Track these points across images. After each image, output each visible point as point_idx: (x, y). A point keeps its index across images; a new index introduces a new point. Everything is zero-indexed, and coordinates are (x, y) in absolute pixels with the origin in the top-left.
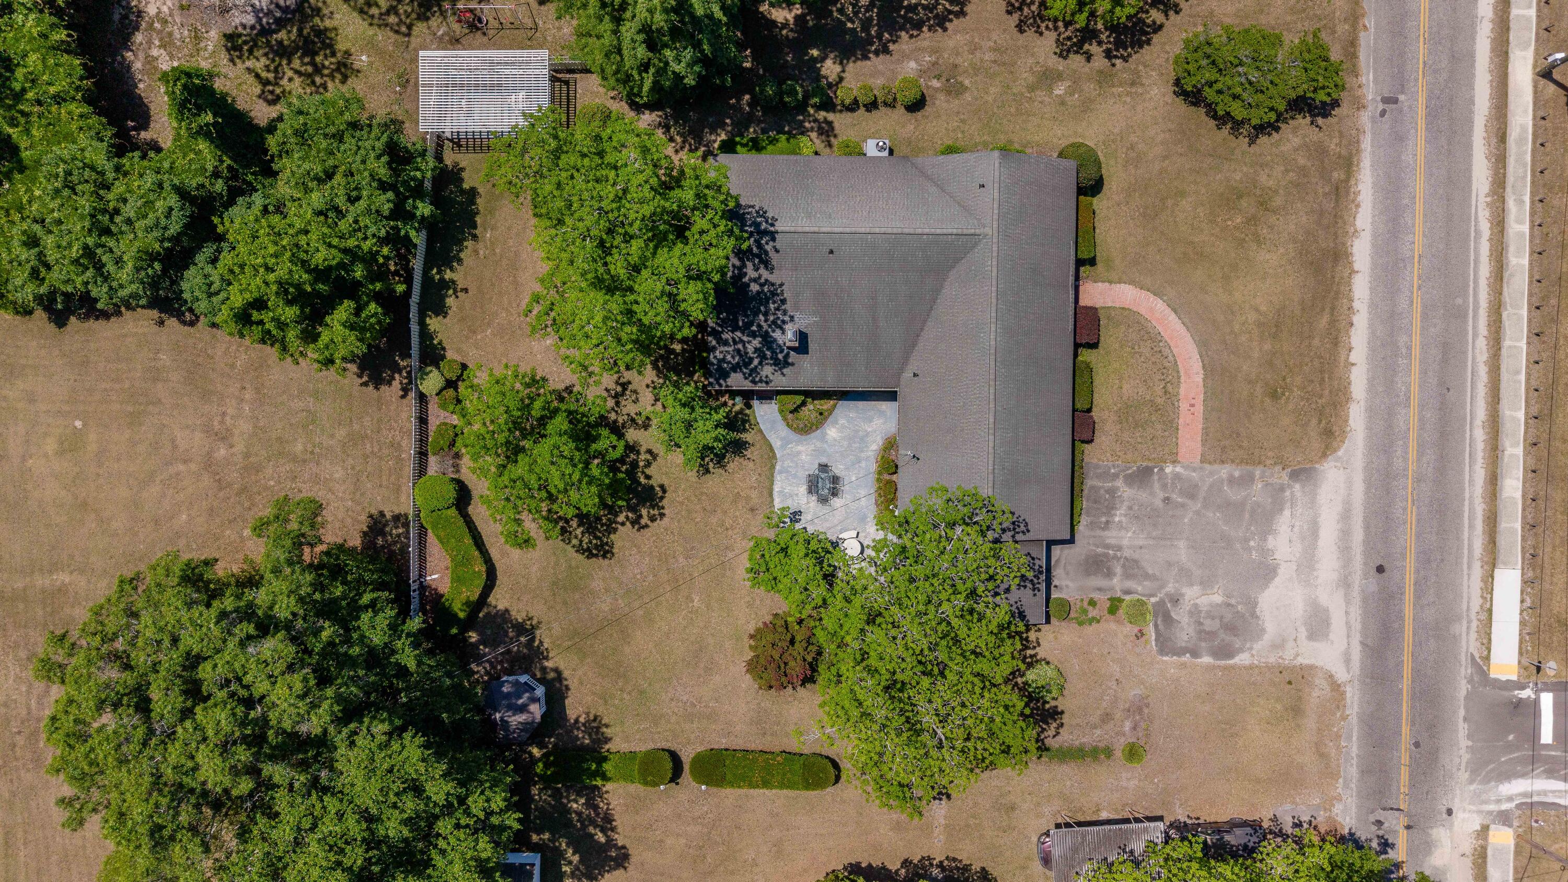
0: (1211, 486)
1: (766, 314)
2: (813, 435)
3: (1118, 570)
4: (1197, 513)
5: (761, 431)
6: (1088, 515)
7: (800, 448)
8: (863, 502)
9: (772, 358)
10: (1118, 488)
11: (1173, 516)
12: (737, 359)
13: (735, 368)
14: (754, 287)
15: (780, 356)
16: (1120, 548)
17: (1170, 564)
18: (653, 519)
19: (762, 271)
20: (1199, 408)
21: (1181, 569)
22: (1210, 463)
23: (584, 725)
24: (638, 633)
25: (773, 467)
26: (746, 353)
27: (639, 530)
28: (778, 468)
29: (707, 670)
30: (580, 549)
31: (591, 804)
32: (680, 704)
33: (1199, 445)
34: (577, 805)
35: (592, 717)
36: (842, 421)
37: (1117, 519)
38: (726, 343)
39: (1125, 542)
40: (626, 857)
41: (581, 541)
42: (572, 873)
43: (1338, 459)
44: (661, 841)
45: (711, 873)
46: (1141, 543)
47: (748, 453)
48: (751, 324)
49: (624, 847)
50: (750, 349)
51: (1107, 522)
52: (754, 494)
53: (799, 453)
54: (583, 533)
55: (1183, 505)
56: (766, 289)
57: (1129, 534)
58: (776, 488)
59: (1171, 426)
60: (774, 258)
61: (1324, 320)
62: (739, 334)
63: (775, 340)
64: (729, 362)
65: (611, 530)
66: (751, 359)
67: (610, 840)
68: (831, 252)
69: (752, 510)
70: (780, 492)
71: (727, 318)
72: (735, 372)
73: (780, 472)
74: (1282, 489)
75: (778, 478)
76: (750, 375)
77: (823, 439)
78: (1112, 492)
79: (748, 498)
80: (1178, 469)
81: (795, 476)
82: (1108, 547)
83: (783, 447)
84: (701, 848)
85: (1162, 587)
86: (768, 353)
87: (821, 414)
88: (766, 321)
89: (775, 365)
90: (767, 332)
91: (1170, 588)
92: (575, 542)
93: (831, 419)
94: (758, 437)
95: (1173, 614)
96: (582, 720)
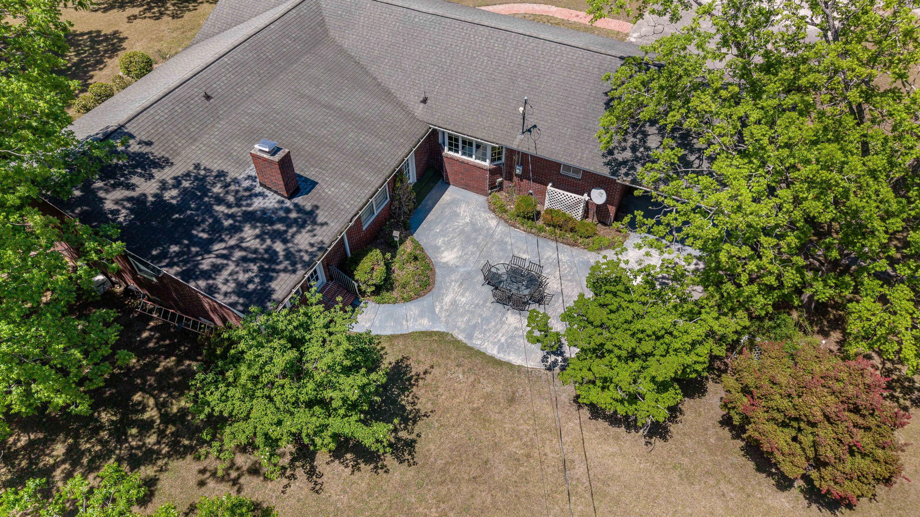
2: (438, 278)
5: (392, 338)
7: (448, 299)
8: (563, 258)
9: (289, 226)
12: (255, 268)
13: (265, 277)
14: (171, 195)
15: (293, 215)
19: (158, 174)
25: (457, 343)
26: (256, 251)
28: (461, 337)
36: (440, 242)
38: (217, 269)
47: (416, 369)
48: (217, 224)
50: (254, 244)
52: (487, 386)
53: (454, 303)
56: (186, 184)
58: (493, 351)
62: (217, 247)
64: (250, 281)
66: (270, 251)
68: (208, 97)
69: (512, 400)
70: (501, 349)
71: (181, 248)
72: (271, 279)
73: (470, 336)
75: (477, 343)
76: (294, 264)
77: (449, 269)
79: (488, 397)
81: (486, 320)
83: (434, 317)
86: (278, 226)
87: (416, 258)
88: (229, 206)
89: (303, 226)
90: (245, 213)
93: (429, 252)
94: (400, 344)
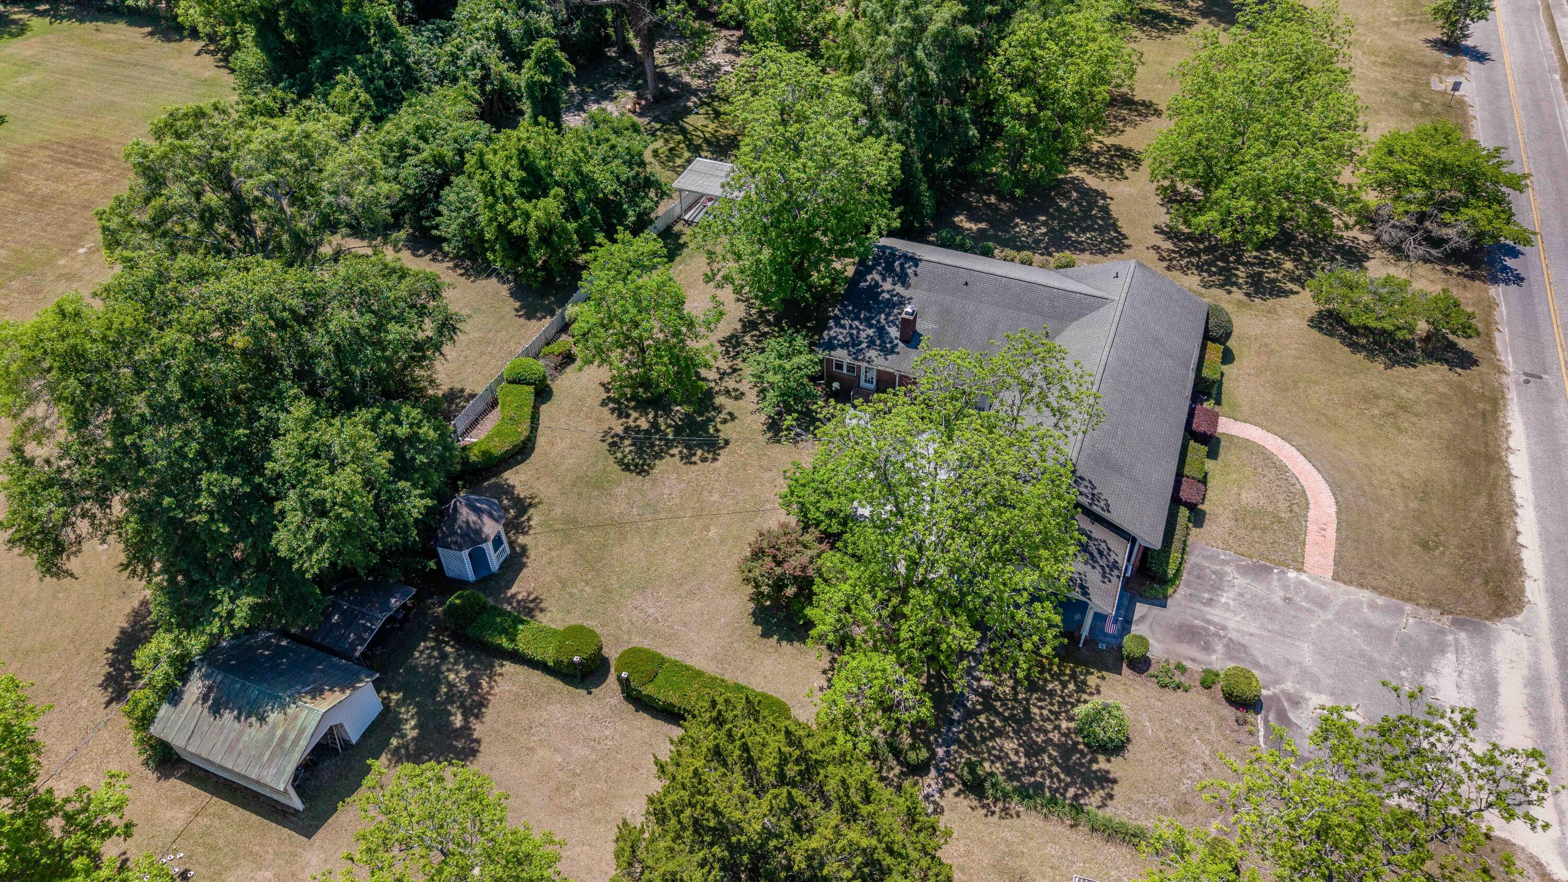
0: (1346, 604)
1: (888, 315)
3: (1220, 648)
4: (1329, 623)
6: (1188, 585)
9: (879, 345)
10: (1227, 573)
11: (1295, 617)
12: (848, 339)
13: (844, 346)
14: (886, 296)
15: (888, 345)
16: (1224, 628)
17: (1288, 662)
18: (704, 460)
19: (898, 286)
20: (1332, 534)
21: (1304, 672)
22: (1345, 583)
23: (518, 602)
24: (636, 540)
26: (858, 338)
27: (686, 464)
29: (691, 594)
30: (620, 462)
31: (474, 682)
32: (642, 615)
33: (1331, 563)
34: (457, 676)
35: (531, 598)
37: (1223, 600)
38: (843, 327)
39: (1231, 624)
40: (474, 753)
41: (625, 456)
42: (397, 749)
43: (1516, 624)
44: (532, 749)
45: (570, 811)
46: (1252, 631)
48: (873, 318)
49: (478, 741)
51: (1211, 599)
54: (630, 452)
55: (1309, 611)
56: (895, 298)
57: (1238, 618)
59: (1298, 538)
60: (913, 280)
61: (1482, 501)
62: (857, 323)
63: (888, 333)
64: (840, 341)
65: (658, 456)
66: (861, 342)
67: (466, 729)
68: (966, 284)
71: (852, 311)
72: (842, 348)
74: (1442, 632)
76: (855, 353)
78: (1220, 575)
80: (1304, 577)
82: (1209, 622)
84: (576, 775)
85: (1276, 682)
86: (878, 342)
88: (886, 319)
89: (881, 351)
90: (883, 326)
91: (1289, 686)
92: (619, 455)
95: (1290, 715)
96: (520, 597)
